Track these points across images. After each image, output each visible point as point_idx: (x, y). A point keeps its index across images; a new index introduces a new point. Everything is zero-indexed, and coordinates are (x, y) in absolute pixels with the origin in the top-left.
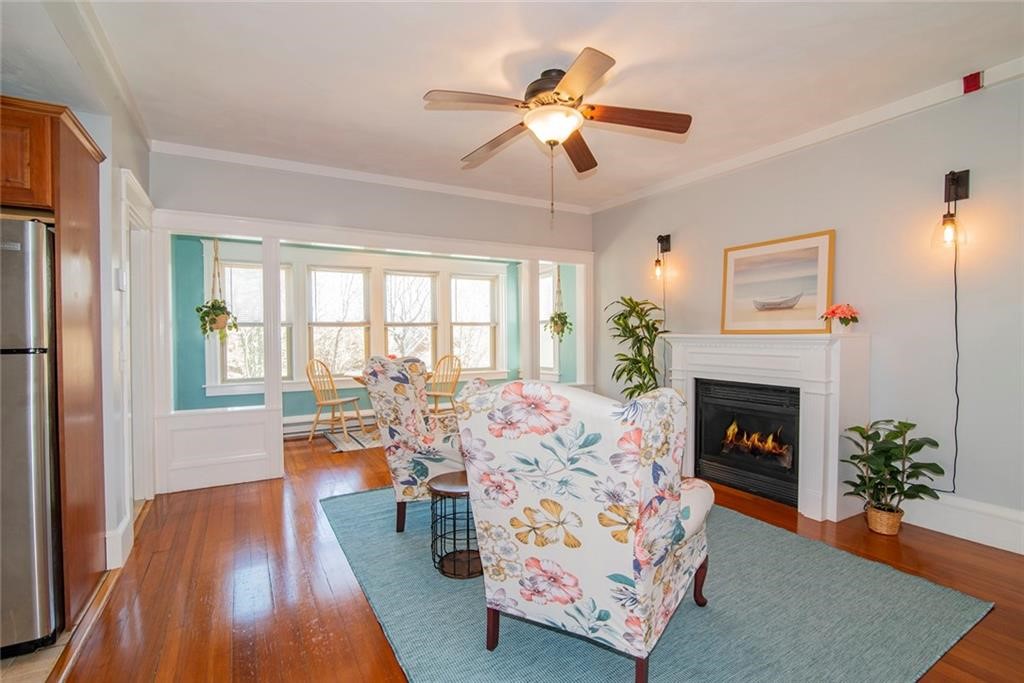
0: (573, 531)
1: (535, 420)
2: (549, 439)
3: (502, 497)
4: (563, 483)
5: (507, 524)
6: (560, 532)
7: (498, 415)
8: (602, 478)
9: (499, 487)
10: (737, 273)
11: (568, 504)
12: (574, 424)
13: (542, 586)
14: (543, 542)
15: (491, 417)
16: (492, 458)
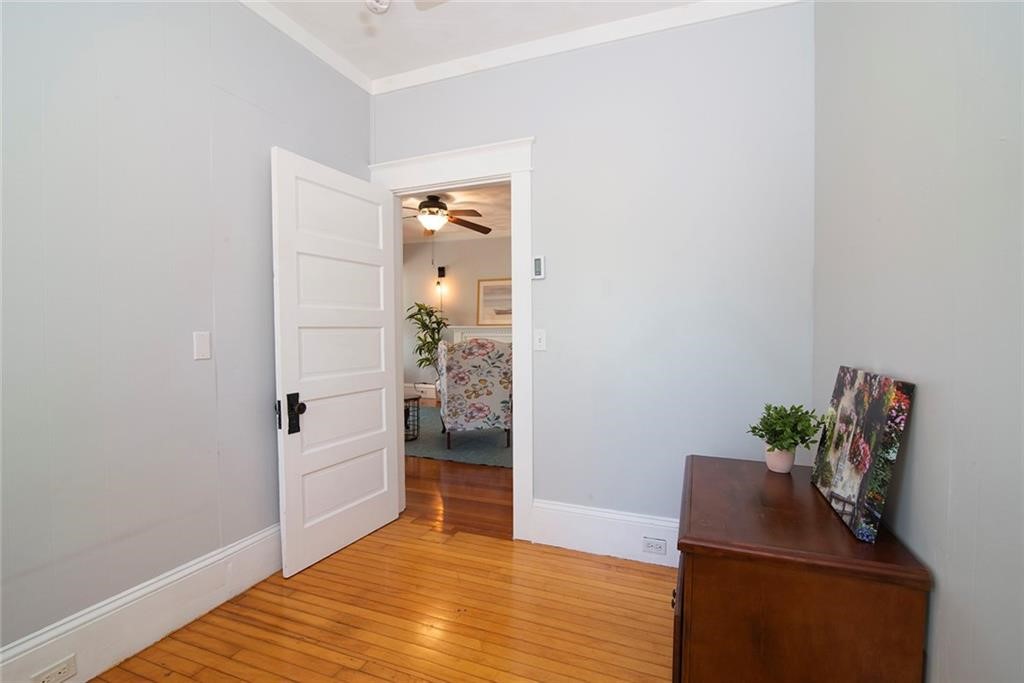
0: (489, 389)
1: (481, 351)
2: (486, 357)
3: (463, 383)
4: (489, 372)
5: (463, 393)
6: (485, 391)
7: (467, 351)
8: (502, 367)
9: (462, 379)
10: (485, 294)
11: (489, 379)
12: (496, 351)
13: (475, 414)
14: (477, 396)
15: (464, 352)
16: (461, 367)
